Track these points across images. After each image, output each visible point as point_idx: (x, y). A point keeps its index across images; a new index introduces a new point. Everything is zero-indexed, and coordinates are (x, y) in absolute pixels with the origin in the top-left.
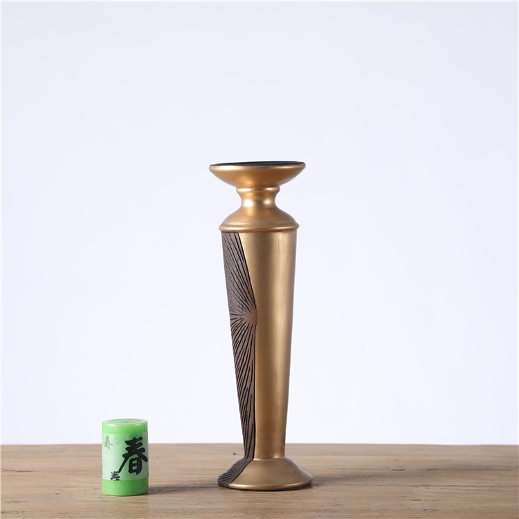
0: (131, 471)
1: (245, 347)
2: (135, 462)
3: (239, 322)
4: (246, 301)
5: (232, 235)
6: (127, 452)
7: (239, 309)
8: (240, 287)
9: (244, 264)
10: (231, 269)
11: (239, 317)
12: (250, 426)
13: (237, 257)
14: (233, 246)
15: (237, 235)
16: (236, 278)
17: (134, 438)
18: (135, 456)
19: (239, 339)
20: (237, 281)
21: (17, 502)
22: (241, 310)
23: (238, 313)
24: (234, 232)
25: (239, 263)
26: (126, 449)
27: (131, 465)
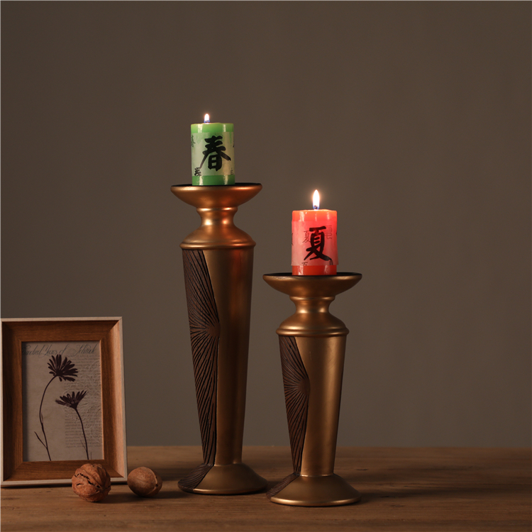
0: (210, 167)
1: (207, 358)
2: (214, 159)
3: (201, 335)
4: (209, 315)
5: (196, 253)
6: (207, 149)
7: (202, 323)
8: (204, 302)
9: (208, 280)
10: (194, 284)
11: (202, 330)
12: (211, 434)
13: (201, 273)
14: (196, 263)
15: (200, 252)
16: (199, 293)
17: (213, 137)
18: (214, 153)
19: (202, 352)
20: (201, 296)
21: (12, 499)
22: (204, 324)
23: (201, 326)
24: (198, 249)
25: (203, 279)
26: (206, 146)
27: (210, 162)
